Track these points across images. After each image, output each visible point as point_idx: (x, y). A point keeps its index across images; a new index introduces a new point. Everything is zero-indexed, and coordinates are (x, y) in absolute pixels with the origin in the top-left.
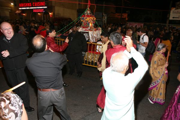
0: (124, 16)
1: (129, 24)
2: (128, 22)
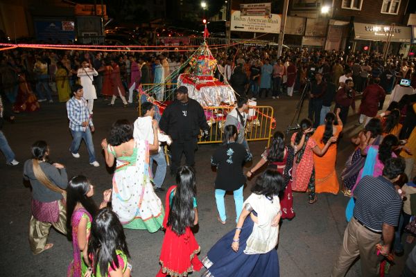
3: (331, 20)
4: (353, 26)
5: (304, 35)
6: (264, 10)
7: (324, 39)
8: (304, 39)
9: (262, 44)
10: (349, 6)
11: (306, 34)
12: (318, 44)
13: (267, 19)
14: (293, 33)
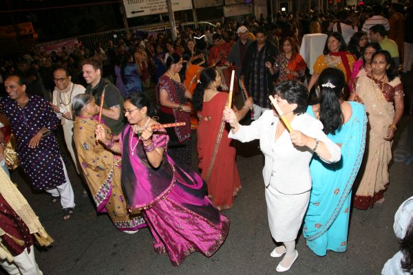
0: (25, 30)
1: (42, 48)
2: (40, 45)
7: (251, 5)
8: (226, 10)
11: (227, 3)
12: (245, 11)
14: (209, 5)
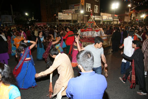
3: (84, 15)
4: (90, 16)
5: (78, 20)
6: (72, 11)
7: (83, 21)
8: (78, 21)
9: (68, 23)
10: (88, 11)
13: (68, 15)
